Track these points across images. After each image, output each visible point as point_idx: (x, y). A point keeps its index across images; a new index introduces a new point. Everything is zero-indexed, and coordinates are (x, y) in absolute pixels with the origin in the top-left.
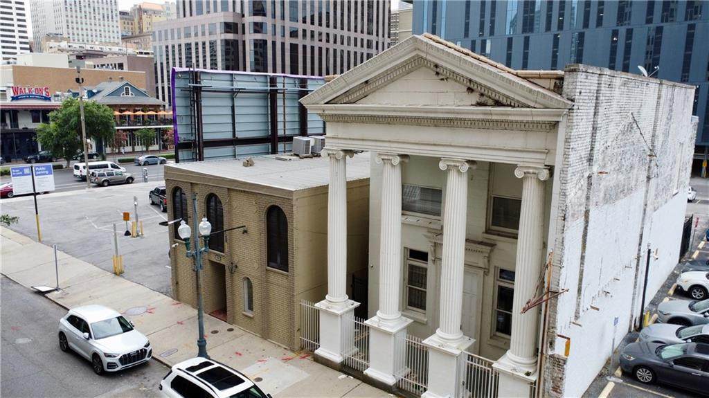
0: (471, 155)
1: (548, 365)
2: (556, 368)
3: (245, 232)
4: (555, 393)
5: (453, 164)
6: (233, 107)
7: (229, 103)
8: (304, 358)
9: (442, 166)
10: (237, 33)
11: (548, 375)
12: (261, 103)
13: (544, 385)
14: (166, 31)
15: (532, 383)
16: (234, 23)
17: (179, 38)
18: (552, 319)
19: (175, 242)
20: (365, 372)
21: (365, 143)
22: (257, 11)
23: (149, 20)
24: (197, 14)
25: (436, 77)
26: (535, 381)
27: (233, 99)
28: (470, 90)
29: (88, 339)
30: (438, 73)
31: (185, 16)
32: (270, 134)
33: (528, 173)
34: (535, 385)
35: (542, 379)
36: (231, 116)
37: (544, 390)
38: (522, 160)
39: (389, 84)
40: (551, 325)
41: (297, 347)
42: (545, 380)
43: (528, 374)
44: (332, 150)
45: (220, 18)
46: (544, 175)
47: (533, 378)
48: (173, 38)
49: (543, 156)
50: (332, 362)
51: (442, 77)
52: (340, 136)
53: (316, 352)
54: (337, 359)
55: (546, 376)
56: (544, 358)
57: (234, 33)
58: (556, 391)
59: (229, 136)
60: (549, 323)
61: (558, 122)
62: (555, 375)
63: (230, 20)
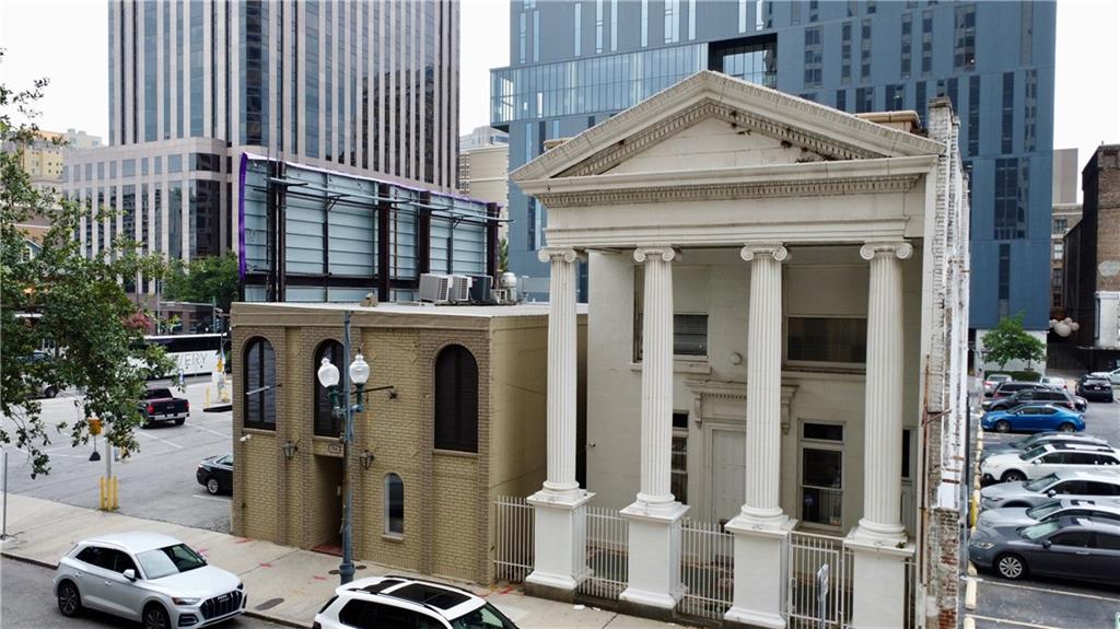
0: (789, 235)
1: (933, 524)
2: (946, 527)
3: (394, 396)
4: (946, 566)
5: (763, 249)
6: (325, 226)
7: (319, 218)
8: (505, 592)
9: (746, 255)
10: (218, 170)
11: (935, 541)
12: (364, 223)
13: (929, 557)
14: (89, 166)
15: (907, 560)
16: (213, 155)
17: (113, 176)
18: (935, 454)
19: (244, 434)
20: (622, 596)
21: (616, 233)
22: (253, 137)
23: (36, 158)
24: (147, 140)
25: (731, 130)
26: (915, 555)
27: (325, 212)
28: (786, 144)
29: (133, 580)
30: (734, 125)
31: (123, 143)
32: (376, 272)
33: (882, 251)
34: (914, 561)
35: (925, 548)
36: (321, 240)
37: (929, 565)
38: (869, 234)
39: (655, 145)
40: (934, 463)
41: (490, 579)
42: (930, 548)
43: (901, 546)
44: (558, 249)
45: (190, 146)
46: (905, 251)
47: (910, 550)
48: (101, 177)
49: (902, 226)
50: (559, 590)
51: (742, 130)
52: (572, 227)
53: (529, 578)
54: (568, 583)
55: (931, 542)
56: (926, 515)
57: (213, 170)
58: (949, 563)
59: (318, 270)
60: (930, 460)
61: (925, 174)
62: (946, 537)
63: (208, 150)
